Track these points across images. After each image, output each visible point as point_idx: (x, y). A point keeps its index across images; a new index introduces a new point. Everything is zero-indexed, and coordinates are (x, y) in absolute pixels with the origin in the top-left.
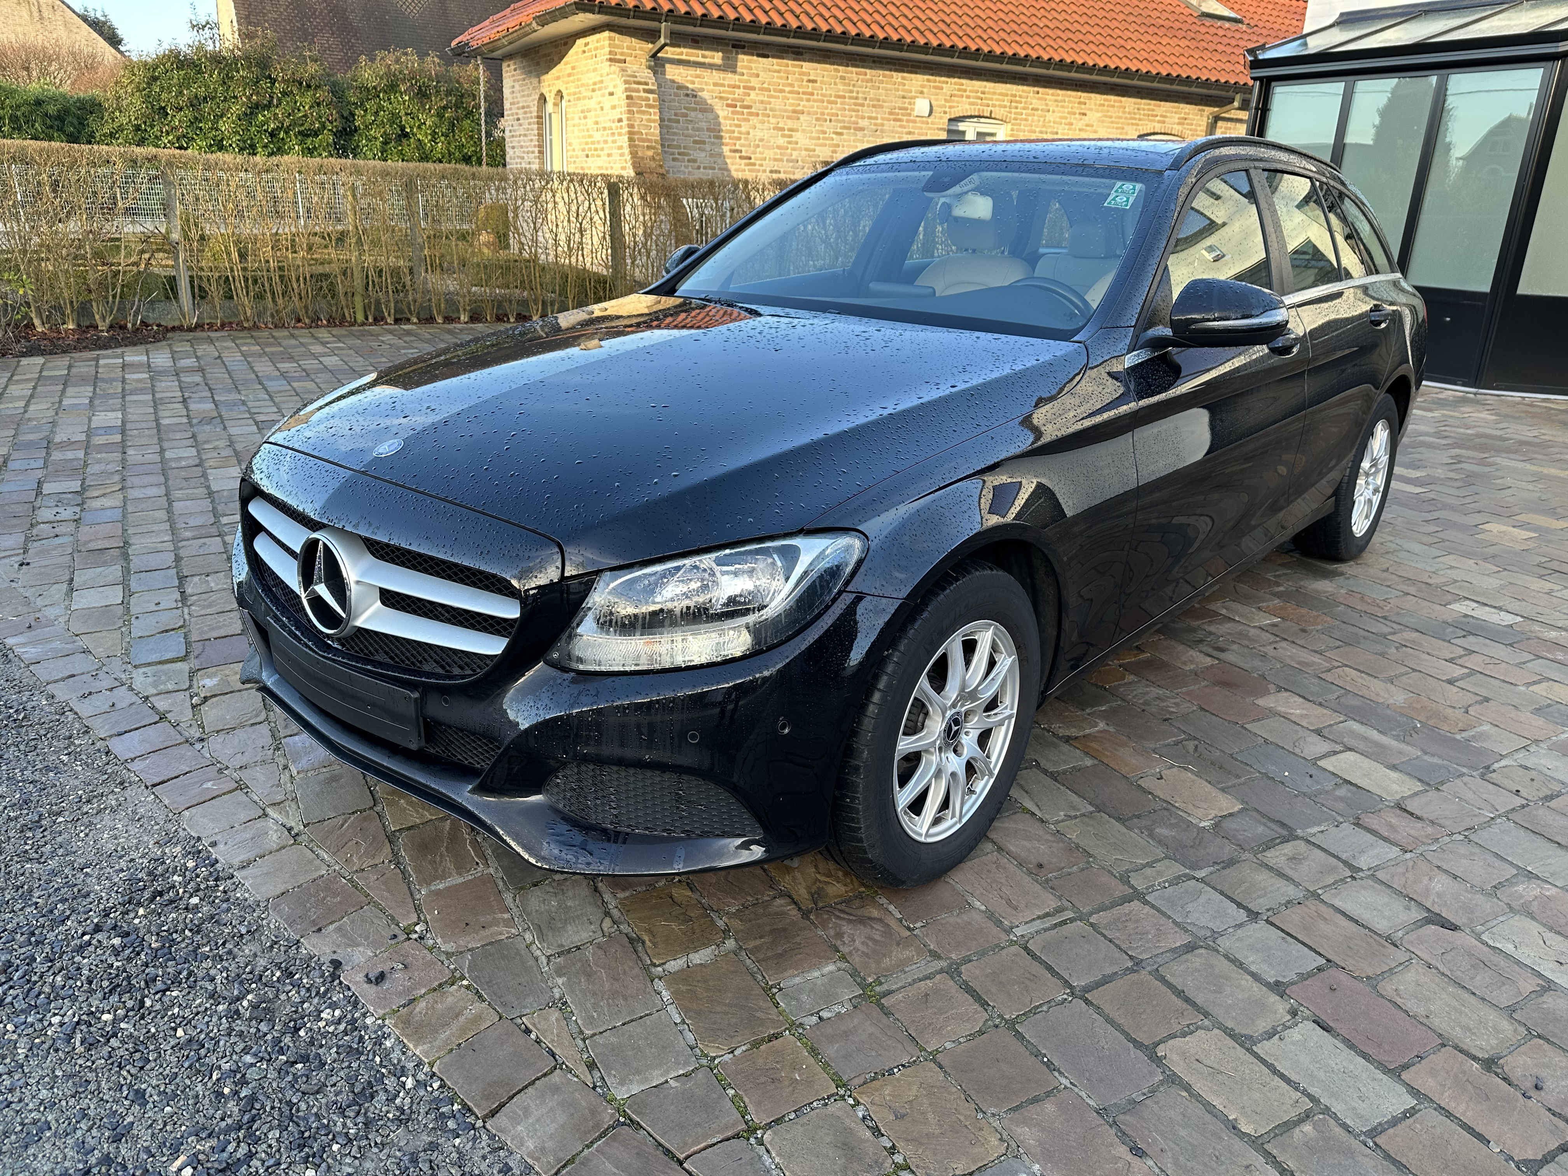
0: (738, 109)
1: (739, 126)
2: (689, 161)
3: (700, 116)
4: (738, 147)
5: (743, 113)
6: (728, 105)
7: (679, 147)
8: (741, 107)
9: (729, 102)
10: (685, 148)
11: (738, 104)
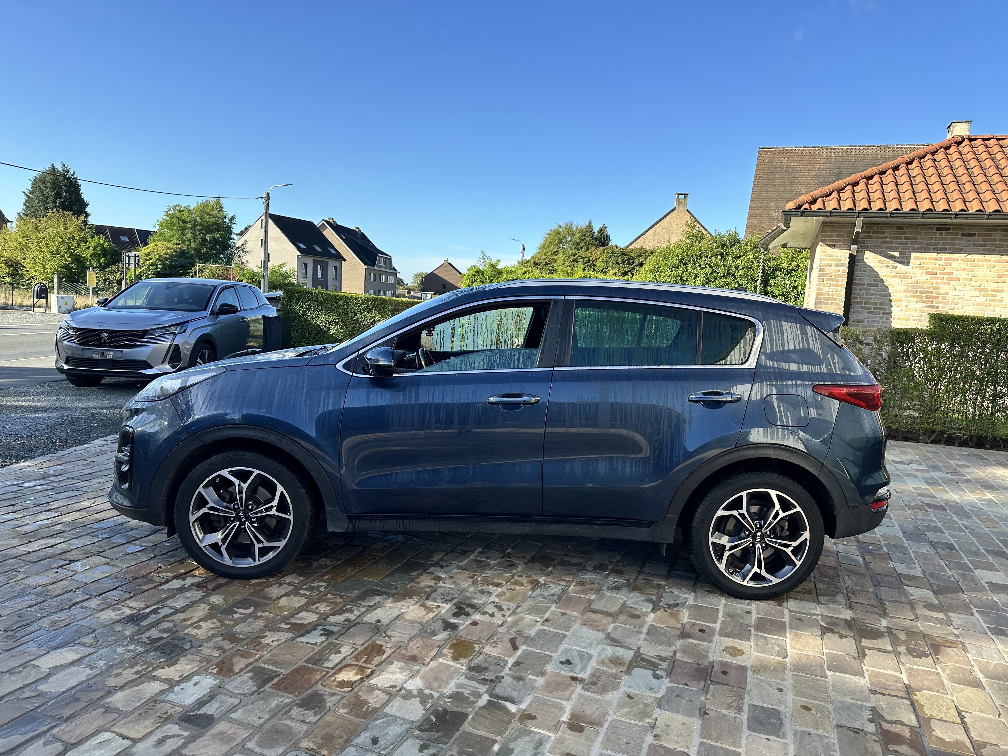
0: (938, 275)
1: (939, 288)
2: (883, 314)
3: (898, 281)
4: (934, 304)
5: (943, 278)
6: (927, 273)
7: (876, 304)
8: (940, 274)
9: (930, 270)
10: (881, 304)
11: (938, 272)
